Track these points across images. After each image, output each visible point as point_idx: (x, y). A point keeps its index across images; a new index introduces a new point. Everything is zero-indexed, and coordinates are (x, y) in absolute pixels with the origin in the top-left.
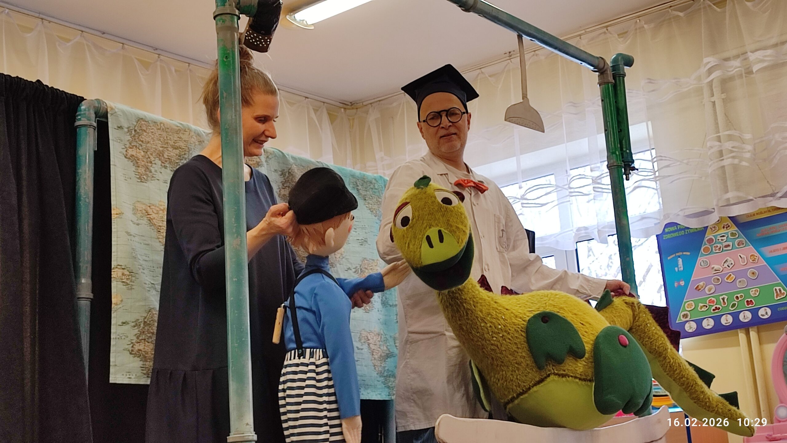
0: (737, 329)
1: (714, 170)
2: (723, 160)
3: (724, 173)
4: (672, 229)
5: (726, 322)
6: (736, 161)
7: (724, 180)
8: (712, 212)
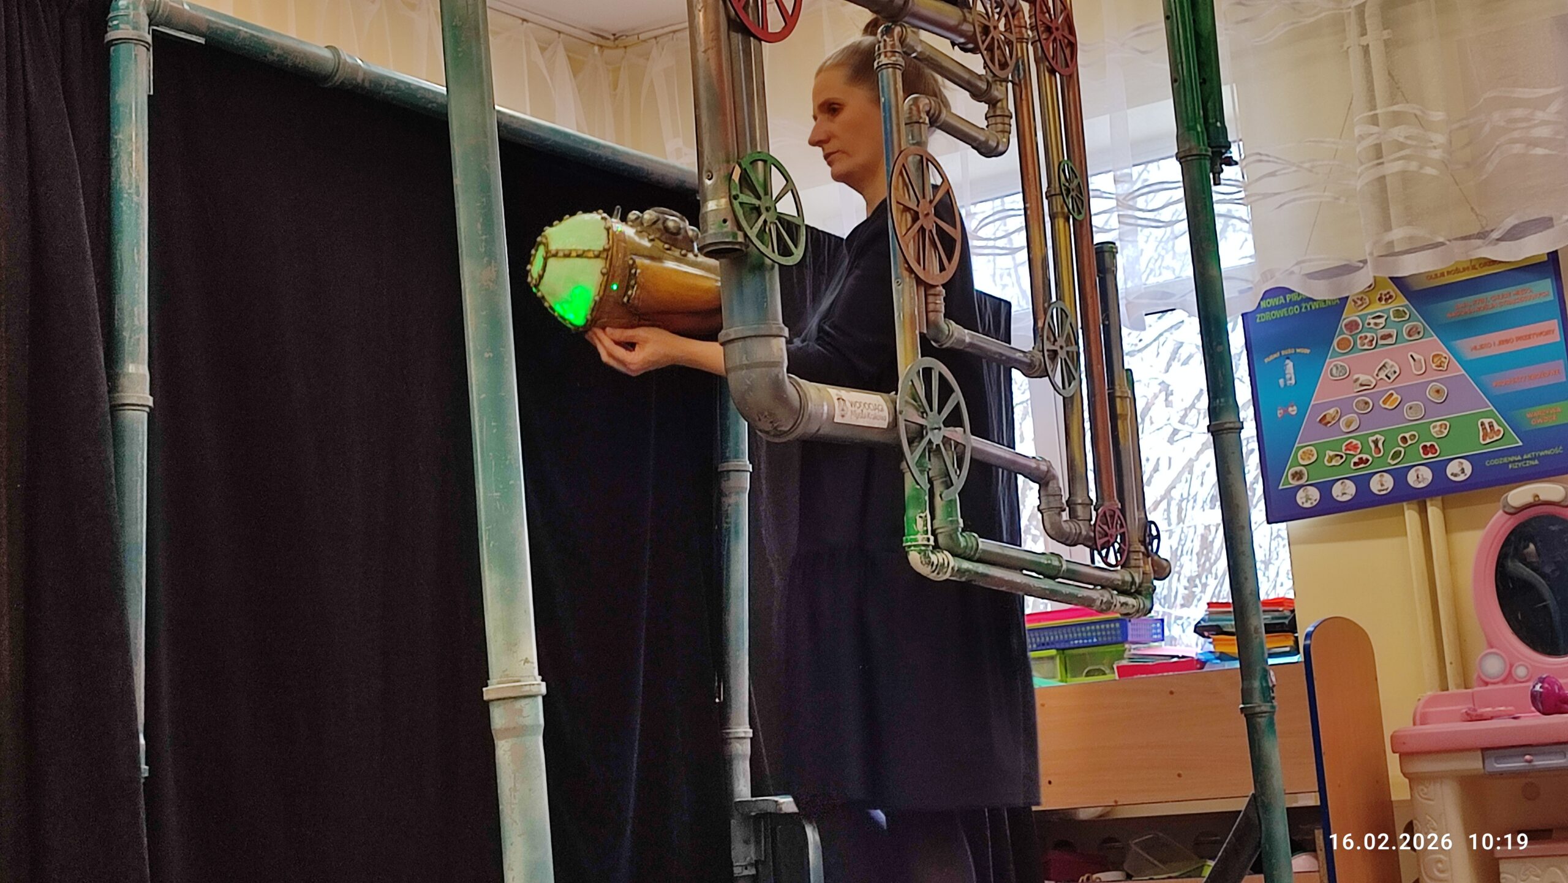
0: (1404, 501)
1: (1367, 184)
2: (1382, 163)
3: (1383, 189)
4: (1277, 301)
5: (1380, 488)
6: (1412, 166)
7: (1384, 204)
8: (1359, 268)
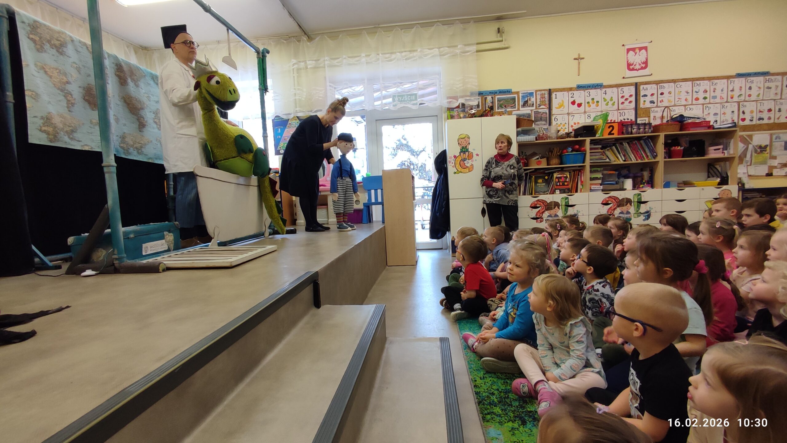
1: (293, 100)
2: (296, 97)
3: (296, 101)
4: (277, 118)
6: (300, 98)
7: (296, 104)
8: (291, 114)
